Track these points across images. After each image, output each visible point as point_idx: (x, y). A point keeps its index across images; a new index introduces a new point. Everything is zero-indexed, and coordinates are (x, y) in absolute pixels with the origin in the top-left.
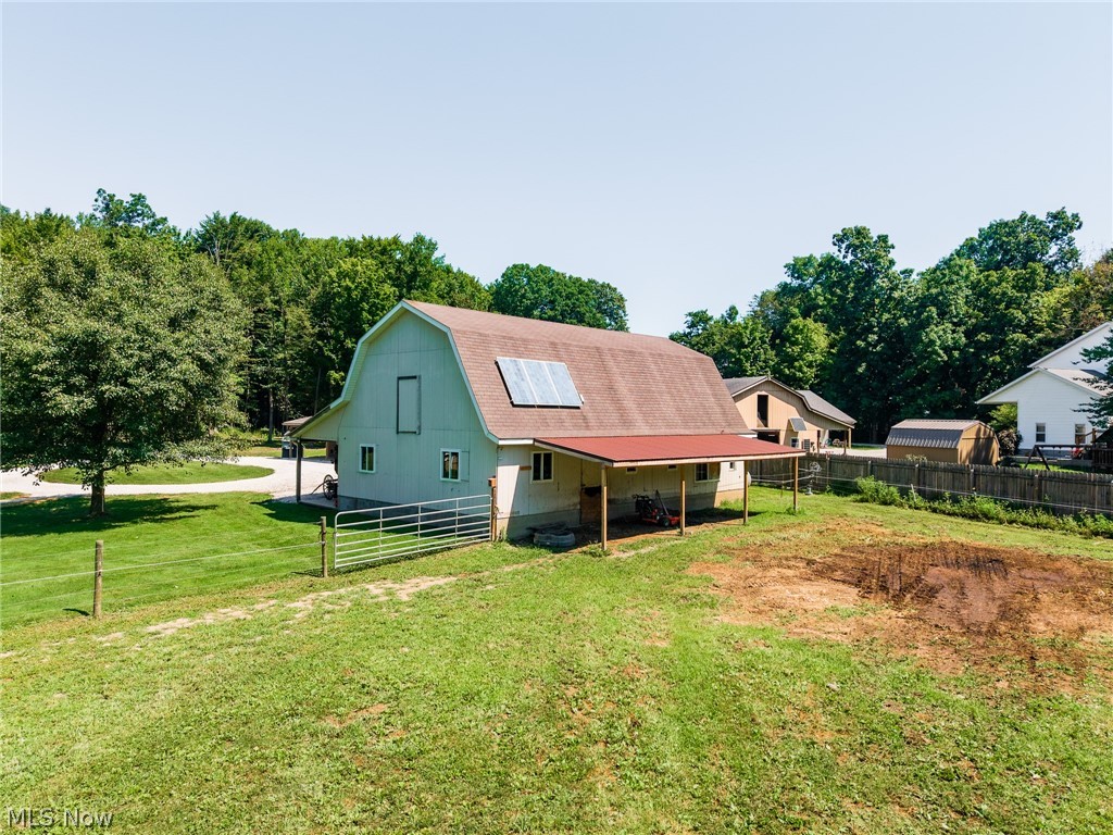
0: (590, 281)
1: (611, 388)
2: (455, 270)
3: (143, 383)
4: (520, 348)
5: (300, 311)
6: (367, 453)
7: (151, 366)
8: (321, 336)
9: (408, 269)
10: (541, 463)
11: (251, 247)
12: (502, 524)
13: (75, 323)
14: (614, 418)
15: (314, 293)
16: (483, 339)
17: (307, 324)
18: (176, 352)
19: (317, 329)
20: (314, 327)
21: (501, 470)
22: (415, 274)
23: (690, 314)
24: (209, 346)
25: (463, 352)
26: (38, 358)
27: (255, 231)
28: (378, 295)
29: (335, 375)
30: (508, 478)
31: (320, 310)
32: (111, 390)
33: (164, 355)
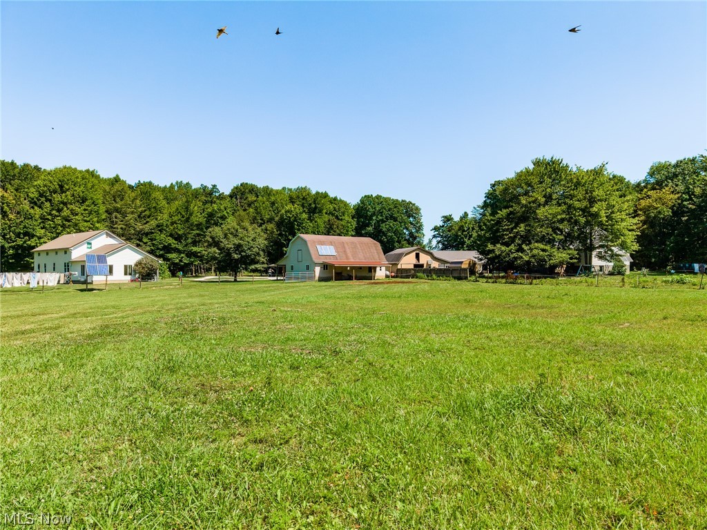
0: (402, 201)
1: (345, 251)
2: (339, 199)
3: (249, 252)
4: (322, 243)
5: (272, 226)
6: (292, 267)
7: (249, 249)
8: (280, 235)
9: (313, 206)
10: (325, 267)
11: (252, 198)
12: (317, 278)
13: (237, 242)
14: (345, 257)
15: (277, 219)
16: (314, 242)
17: (275, 230)
18: (254, 246)
19: (279, 232)
20: (277, 231)
21: (316, 268)
22: (316, 208)
23: (443, 217)
24: (259, 244)
25: (309, 245)
26: (231, 248)
27: (252, 189)
28: (300, 219)
29: (285, 249)
30: (318, 270)
31: (279, 225)
32: (243, 254)
33: (252, 247)
